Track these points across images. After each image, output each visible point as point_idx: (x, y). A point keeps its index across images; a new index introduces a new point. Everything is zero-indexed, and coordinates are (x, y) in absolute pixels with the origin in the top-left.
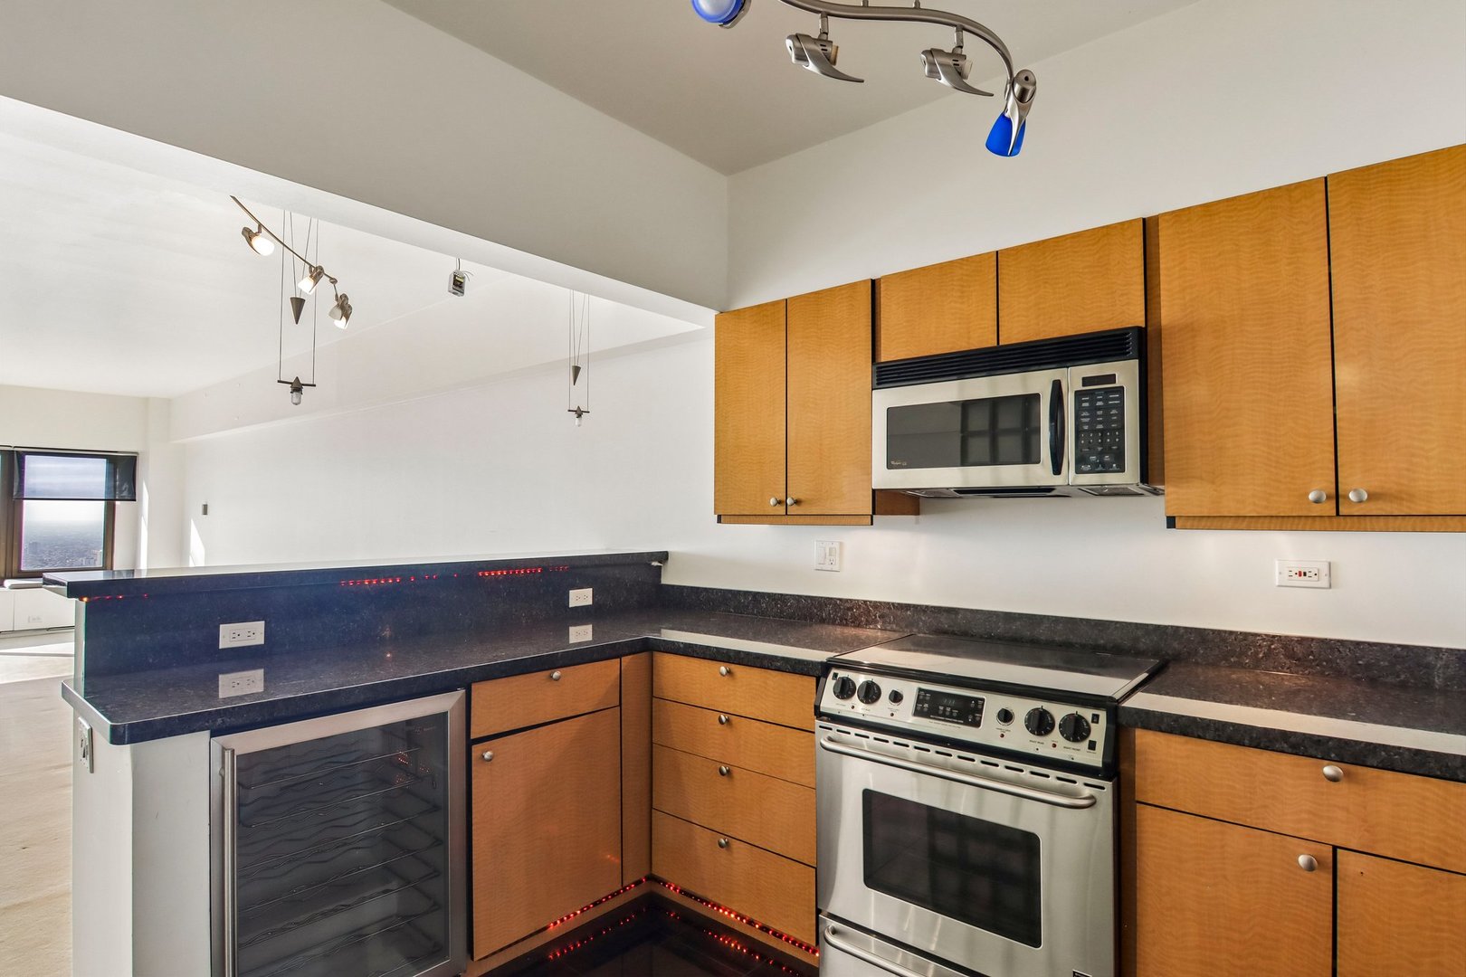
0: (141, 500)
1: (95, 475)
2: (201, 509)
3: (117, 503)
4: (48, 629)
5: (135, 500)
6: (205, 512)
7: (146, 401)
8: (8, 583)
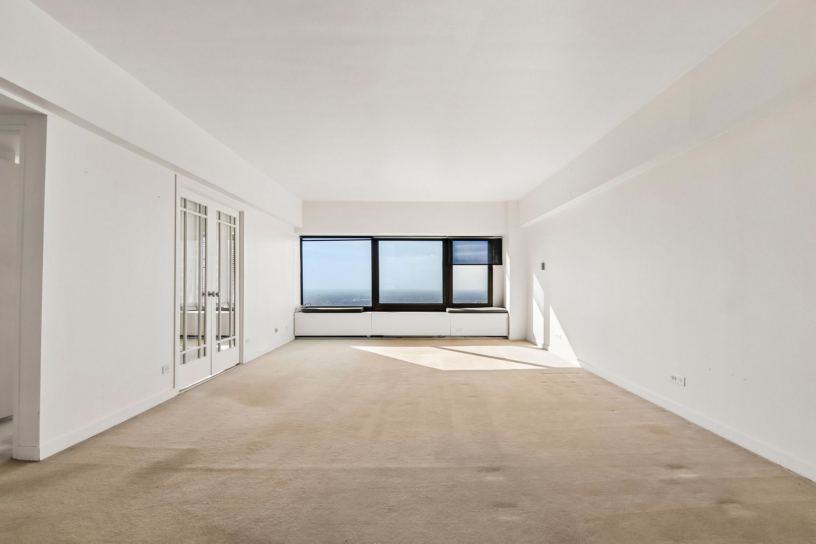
0: (506, 264)
1: (483, 250)
2: (541, 267)
3: (494, 266)
4: (465, 337)
5: (502, 264)
6: (543, 268)
7: (506, 204)
8: (448, 310)
